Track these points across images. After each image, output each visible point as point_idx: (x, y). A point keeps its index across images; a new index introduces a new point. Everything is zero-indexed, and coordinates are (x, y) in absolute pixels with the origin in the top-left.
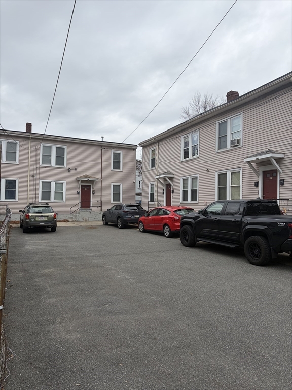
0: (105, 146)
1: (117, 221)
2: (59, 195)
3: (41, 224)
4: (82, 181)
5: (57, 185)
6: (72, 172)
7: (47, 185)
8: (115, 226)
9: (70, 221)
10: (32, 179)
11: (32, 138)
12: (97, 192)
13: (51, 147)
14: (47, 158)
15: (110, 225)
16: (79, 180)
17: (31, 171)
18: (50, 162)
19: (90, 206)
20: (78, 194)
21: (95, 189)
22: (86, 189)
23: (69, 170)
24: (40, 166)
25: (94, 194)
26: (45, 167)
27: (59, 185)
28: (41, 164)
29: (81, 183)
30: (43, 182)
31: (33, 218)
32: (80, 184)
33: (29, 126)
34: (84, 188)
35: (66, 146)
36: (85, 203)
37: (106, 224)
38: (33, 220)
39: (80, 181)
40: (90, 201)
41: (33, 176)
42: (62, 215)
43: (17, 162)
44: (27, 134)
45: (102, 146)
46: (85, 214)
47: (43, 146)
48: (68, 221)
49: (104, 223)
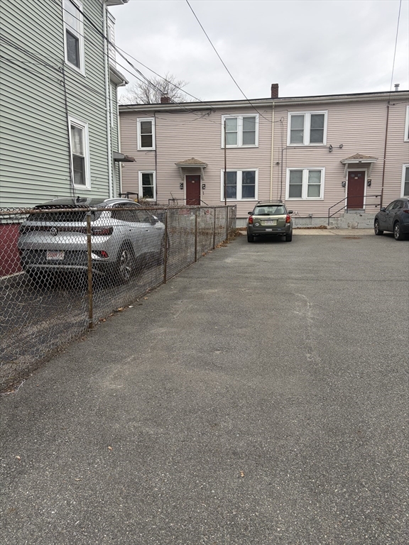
0: (394, 100)
1: (394, 228)
2: (314, 189)
3: (267, 230)
4: (351, 165)
5: (312, 174)
6: (334, 151)
7: (297, 174)
8: (391, 236)
9: (328, 227)
10: (276, 168)
11: (276, 106)
12: (376, 181)
13: (303, 116)
14: (297, 134)
15: (386, 235)
16: (345, 164)
17: (275, 157)
18: (301, 140)
19: (363, 205)
20: (344, 186)
21: (373, 177)
22: (356, 177)
23: (331, 148)
24: (288, 148)
25: (369, 185)
26: (295, 148)
27: (315, 174)
28: (288, 144)
29: (348, 167)
30: (291, 171)
31: (259, 223)
32: (347, 170)
33: (275, 88)
34: (353, 176)
35: (326, 111)
36: (355, 201)
37: (380, 233)
38: (257, 224)
39: (347, 166)
40: (363, 196)
41: (278, 164)
42: (319, 220)
43: (257, 144)
44: (272, 101)
45: (389, 101)
46: (353, 217)
47: (292, 116)
48: (325, 228)
49: (376, 231)
